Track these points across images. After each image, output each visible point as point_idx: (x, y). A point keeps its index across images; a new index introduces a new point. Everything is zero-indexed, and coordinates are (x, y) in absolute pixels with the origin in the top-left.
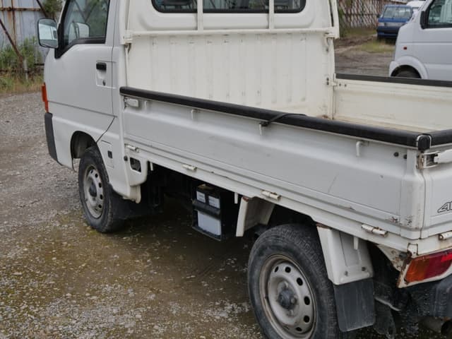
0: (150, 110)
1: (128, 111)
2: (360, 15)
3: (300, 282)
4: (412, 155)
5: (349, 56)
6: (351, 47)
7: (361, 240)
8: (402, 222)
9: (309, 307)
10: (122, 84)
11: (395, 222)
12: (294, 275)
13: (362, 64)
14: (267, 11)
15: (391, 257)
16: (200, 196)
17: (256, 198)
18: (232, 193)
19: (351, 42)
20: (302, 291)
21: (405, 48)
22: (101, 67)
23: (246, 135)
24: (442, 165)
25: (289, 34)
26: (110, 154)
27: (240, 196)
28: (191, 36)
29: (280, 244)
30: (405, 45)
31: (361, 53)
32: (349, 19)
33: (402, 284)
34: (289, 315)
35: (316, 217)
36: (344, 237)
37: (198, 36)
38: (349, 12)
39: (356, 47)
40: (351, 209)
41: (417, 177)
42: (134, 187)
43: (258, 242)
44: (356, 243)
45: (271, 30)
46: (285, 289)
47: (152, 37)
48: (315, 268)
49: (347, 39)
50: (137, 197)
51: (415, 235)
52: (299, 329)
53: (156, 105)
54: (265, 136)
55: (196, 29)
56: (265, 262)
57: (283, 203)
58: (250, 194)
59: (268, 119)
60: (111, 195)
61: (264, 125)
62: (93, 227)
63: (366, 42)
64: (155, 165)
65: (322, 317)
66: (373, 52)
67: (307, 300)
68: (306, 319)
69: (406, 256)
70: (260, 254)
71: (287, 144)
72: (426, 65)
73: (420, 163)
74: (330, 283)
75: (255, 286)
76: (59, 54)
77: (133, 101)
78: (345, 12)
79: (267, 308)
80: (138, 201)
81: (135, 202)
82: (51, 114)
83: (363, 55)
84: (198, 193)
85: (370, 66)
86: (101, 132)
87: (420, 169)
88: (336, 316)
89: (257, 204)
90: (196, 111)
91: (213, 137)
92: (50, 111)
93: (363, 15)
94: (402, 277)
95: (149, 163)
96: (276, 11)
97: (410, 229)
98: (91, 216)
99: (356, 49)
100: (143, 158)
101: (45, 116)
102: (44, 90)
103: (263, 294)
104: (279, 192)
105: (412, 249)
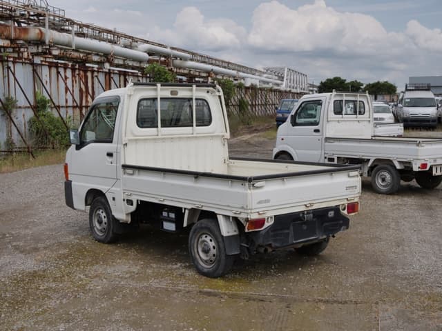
0: (139, 174)
1: (126, 176)
2: (263, 105)
3: (211, 240)
4: (247, 184)
5: (252, 142)
6: (255, 134)
7: (233, 217)
8: (245, 207)
9: (215, 250)
10: (122, 163)
11: (243, 208)
12: (209, 238)
13: (261, 149)
14: (192, 126)
15: (242, 222)
16: (165, 214)
17: (192, 209)
18: (181, 208)
19: (256, 130)
20: (212, 244)
21: (282, 139)
22: (110, 155)
23: (188, 182)
24: (257, 188)
25: (204, 137)
26: (114, 199)
27: (185, 209)
28: (155, 139)
29: (203, 225)
30: (282, 137)
31: (262, 139)
32: (254, 109)
33: (246, 231)
34: (207, 256)
35: (216, 211)
36: (227, 217)
37: (159, 139)
38: (254, 103)
39: (259, 134)
40: (228, 206)
41: (249, 191)
42: (127, 214)
43: (193, 228)
44: (231, 218)
45: (195, 135)
46: (205, 245)
47: (136, 140)
48: (217, 233)
49: (252, 127)
50: (129, 220)
51: (249, 211)
52: (211, 261)
53: (142, 172)
54: (196, 182)
55: (158, 135)
56: (196, 236)
57: (204, 209)
58: (190, 207)
59: (197, 175)
60: (113, 221)
61: (196, 178)
62: (99, 241)
63: (268, 129)
64: (141, 201)
65: (220, 252)
66: (271, 139)
67: (214, 248)
68: (214, 255)
69: (247, 220)
70: (194, 232)
71: (205, 184)
72: (297, 151)
73: (249, 187)
74: (222, 236)
75: (192, 248)
76: (78, 148)
77: (130, 171)
78: (250, 103)
79: (198, 257)
80: (129, 222)
81: (127, 223)
82: (71, 181)
83: (264, 141)
84: (164, 213)
85: (267, 150)
86: (108, 188)
87: (250, 189)
88: (225, 250)
89: (193, 211)
90: (164, 174)
91: (173, 185)
92: (69, 179)
93: (266, 105)
94: (246, 228)
95: (138, 201)
96: (197, 126)
97: (247, 209)
98: (98, 235)
99: (259, 136)
100: (134, 199)
101: (65, 183)
102: (66, 167)
103: (196, 250)
104: (202, 204)
105: (249, 217)
